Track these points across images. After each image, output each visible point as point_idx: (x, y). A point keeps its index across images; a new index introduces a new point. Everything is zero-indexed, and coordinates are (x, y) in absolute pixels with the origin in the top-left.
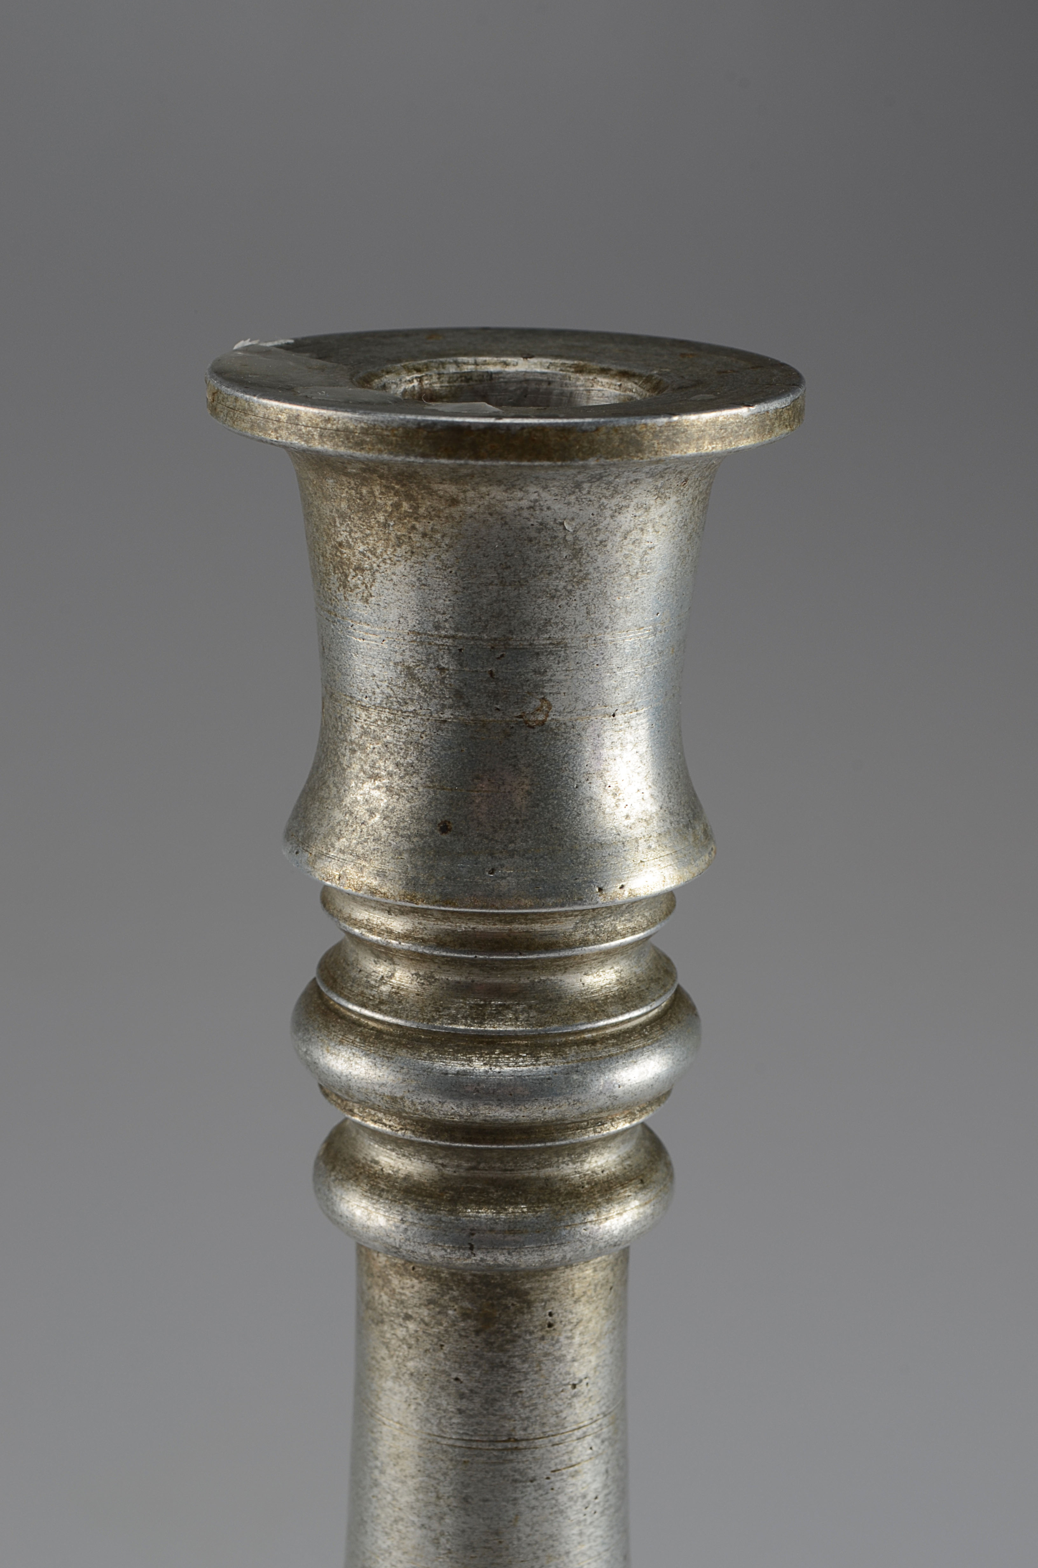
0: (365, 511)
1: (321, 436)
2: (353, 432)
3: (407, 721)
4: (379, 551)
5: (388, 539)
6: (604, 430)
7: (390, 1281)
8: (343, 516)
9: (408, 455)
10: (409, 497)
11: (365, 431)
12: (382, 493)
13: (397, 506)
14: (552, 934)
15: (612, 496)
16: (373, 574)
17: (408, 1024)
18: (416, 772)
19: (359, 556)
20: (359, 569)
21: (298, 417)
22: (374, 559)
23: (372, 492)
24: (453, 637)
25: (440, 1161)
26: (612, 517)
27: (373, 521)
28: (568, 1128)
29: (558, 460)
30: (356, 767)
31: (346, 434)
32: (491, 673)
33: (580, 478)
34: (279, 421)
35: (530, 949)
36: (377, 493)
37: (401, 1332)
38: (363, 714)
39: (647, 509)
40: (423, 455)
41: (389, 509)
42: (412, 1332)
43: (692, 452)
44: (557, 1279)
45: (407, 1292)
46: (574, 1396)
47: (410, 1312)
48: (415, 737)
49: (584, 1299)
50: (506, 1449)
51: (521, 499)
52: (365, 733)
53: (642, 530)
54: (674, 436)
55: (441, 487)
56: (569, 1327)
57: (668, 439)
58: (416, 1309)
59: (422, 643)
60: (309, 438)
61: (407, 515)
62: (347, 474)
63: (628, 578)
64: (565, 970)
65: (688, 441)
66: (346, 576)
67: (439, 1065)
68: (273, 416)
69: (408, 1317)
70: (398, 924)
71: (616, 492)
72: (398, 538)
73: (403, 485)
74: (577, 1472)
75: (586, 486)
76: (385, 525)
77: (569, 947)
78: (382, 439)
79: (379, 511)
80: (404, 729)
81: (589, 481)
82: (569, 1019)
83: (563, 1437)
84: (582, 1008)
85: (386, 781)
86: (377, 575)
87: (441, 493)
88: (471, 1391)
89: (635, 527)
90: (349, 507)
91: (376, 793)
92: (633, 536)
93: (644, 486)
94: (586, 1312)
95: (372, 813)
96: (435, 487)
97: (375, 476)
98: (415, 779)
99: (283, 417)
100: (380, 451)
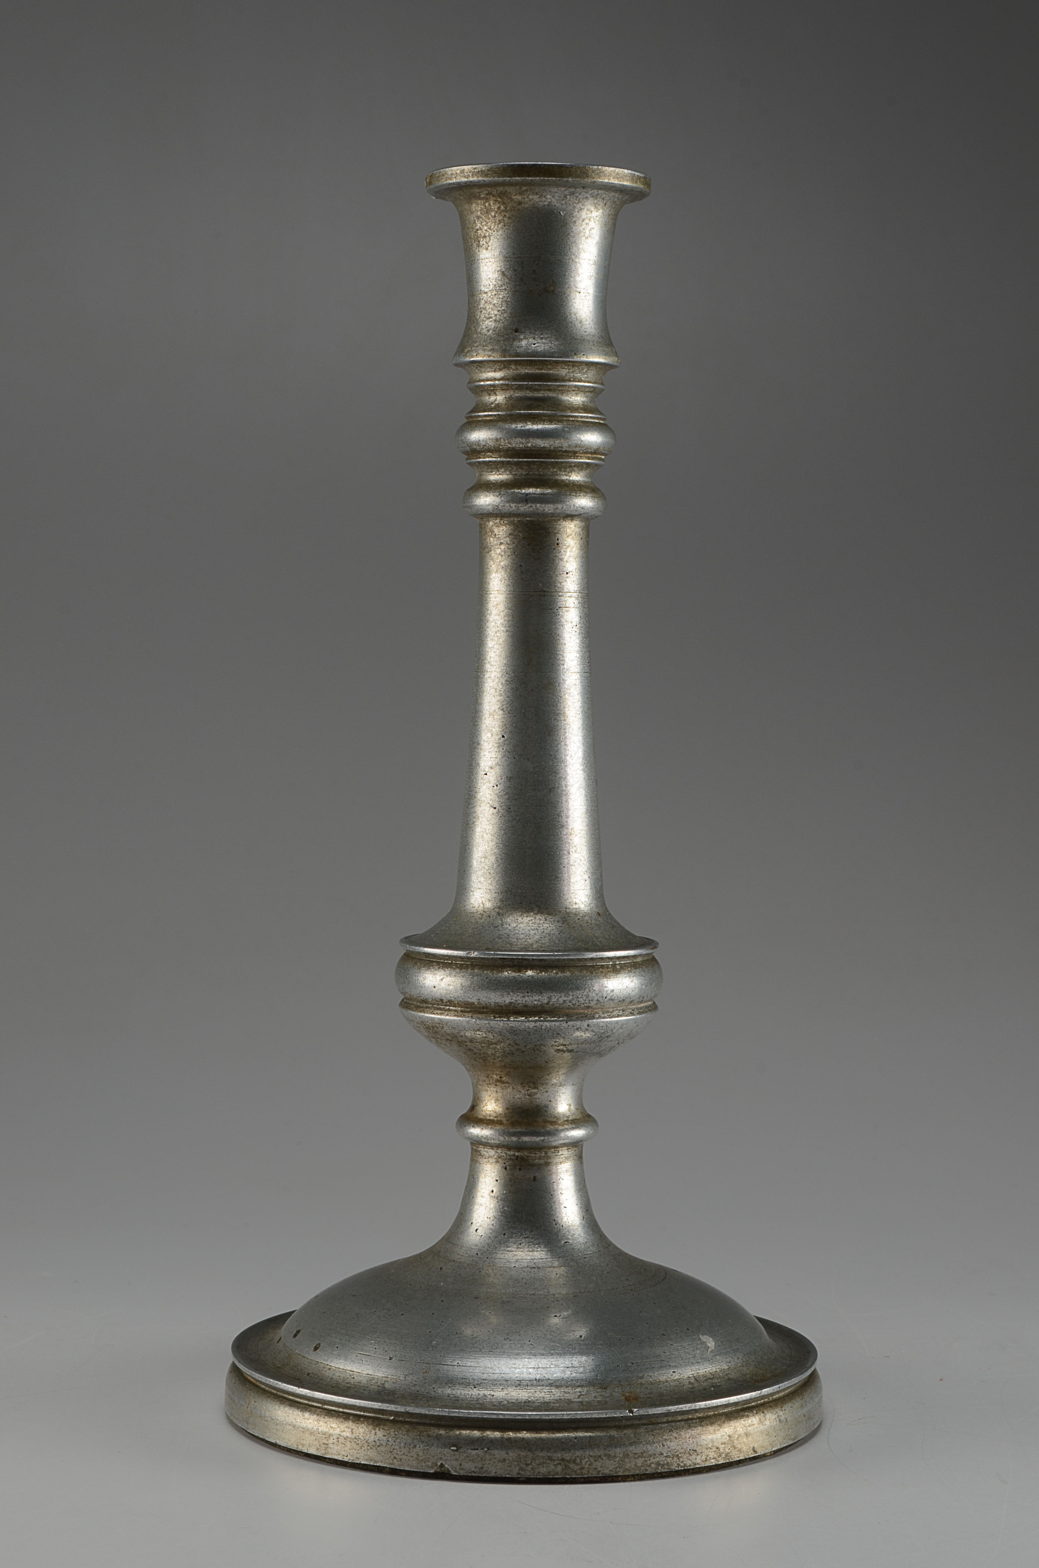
0: (487, 213)
1: (472, 175)
2: (484, 171)
3: (502, 293)
4: (492, 228)
5: (496, 222)
6: (574, 167)
7: (494, 531)
8: (478, 218)
9: (504, 177)
10: (504, 203)
11: (488, 170)
12: (494, 204)
13: (499, 208)
14: (557, 375)
15: (578, 203)
16: (490, 238)
17: (502, 413)
18: (506, 312)
19: (484, 232)
20: (485, 237)
21: (464, 170)
22: (490, 231)
23: (490, 205)
24: (520, 257)
25: (514, 473)
26: (578, 212)
27: (490, 216)
28: (563, 455)
29: (558, 177)
30: (483, 316)
31: (482, 173)
32: (534, 271)
33: (566, 193)
34: (456, 174)
35: (549, 380)
36: (492, 204)
37: (498, 551)
38: (485, 295)
39: (591, 212)
40: (510, 177)
41: (496, 210)
42: (503, 549)
43: (606, 181)
44: (560, 525)
45: (501, 533)
46: (567, 577)
47: (502, 541)
48: (505, 299)
49: (571, 537)
50: (540, 595)
51: (545, 201)
52: (486, 302)
53: (589, 220)
54: (600, 174)
55: (516, 197)
56: (565, 547)
57: (597, 174)
58: (505, 539)
59: (508, 261)
60: (468, 177)
61: (503, 211)
62: (480, 199)
63: (584, 238)
64: (562, 392)
65: (605, 176)
66: (479, 242)
67: (514, 426)
68: (454, 173)
69: (501, 543)
70: (498, 375)
71: (579, 202)
72: (499, 221)
73: (502, 199)
74: (568, 610)
75: (568, 197)
76: (495, 216)
77: (564, 381)
78: (495, 172)
79: (492, 211)
80: (501, 296)
81: (570, 195)
82: (564, 411)
83: (563, 594)
84: (569, 408)
85: (494, 318)
86: (491, 237)
87: (515, 200)
88: (526, 570)
89: (587, 218)
90: (481, 213)
91: (490, 324)
92: (587, 221)
93: (589, 201)
94: (572, 543)
95: (488, 331)
96: (513, 197)
97: (491, 196)
98: (505, 315)
99: (458, 172)
100: (494, 177)
